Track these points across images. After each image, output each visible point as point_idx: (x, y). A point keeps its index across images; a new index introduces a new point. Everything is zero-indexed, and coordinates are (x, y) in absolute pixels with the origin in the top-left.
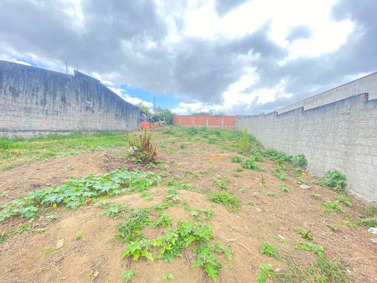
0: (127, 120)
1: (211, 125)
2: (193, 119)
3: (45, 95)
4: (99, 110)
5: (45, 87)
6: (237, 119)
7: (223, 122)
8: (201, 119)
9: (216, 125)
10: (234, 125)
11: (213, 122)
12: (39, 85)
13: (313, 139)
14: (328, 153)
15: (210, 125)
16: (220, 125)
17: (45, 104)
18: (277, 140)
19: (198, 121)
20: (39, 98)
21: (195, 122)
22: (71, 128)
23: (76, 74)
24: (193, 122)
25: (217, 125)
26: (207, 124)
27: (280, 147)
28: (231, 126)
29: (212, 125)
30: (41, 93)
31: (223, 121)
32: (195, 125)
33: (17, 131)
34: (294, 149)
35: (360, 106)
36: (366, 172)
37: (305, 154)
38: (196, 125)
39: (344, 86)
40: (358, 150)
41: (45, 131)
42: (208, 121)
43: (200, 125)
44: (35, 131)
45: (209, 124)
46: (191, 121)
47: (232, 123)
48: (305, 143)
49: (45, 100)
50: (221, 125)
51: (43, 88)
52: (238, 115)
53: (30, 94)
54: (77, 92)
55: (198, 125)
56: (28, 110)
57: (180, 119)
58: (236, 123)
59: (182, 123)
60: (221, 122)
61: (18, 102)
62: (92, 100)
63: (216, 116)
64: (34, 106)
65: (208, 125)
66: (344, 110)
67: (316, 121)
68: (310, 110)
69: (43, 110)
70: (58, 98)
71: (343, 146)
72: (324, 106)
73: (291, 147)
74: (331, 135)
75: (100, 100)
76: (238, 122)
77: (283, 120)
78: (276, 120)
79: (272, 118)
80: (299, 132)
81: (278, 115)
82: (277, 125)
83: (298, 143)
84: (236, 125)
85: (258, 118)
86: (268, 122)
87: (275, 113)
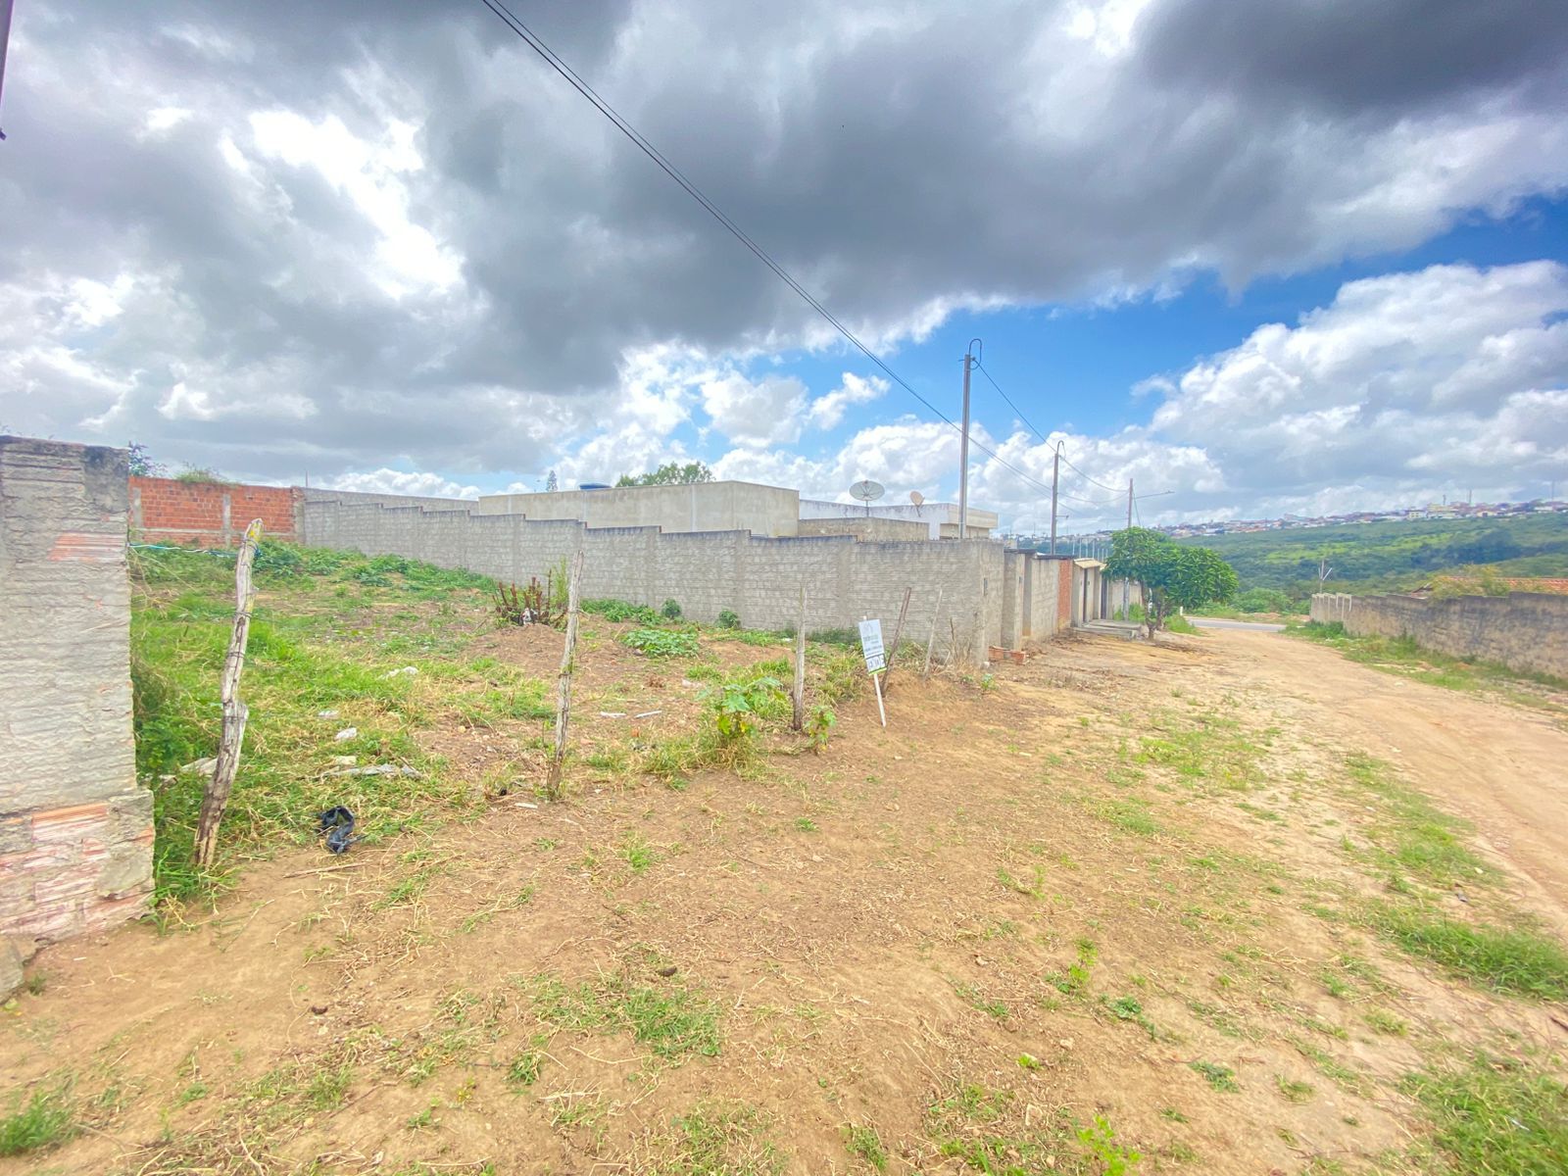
1: (160, 526)
6: (296, 504)
7: (227, 513)
9: (193, 527)
10: (287, 527)
13: (688, 576)
14: (713, 592)
15: (153, 525)
16: (216, 524)
25: (200, 527)
26: (137, 517)
28: (272, 530)
29: (166, 526)
31: (227, 509)
34: (650, 593)
35: (746, 542)
36: (756, 605)
37: (675, 598)
40: (747, 585)
42: (136, 503)
45: (149, 522)
47: (277, 520)
48: (674, 582)
50: (218, 528)
52: (299, 489)
58: (297, 519)
60: (221, 511)
63: (188, 484)
65: (145, 525)
66: (729, 543)
67: (690, 551)
68: (679, 534)
71: (731, 583)
72: (702, 533)
73: (641, 590)
74: (714, 570)
76: (302, 514)
77: (612, 542)
78: (584, 538)
79: (568, 532)
80: (658, 566)
81: (590, 530)
82: (590, 550)
83: (657, 582)
84: (297, 526)
85: (493, 523)
86: (552, 540)
87: (578, 524)
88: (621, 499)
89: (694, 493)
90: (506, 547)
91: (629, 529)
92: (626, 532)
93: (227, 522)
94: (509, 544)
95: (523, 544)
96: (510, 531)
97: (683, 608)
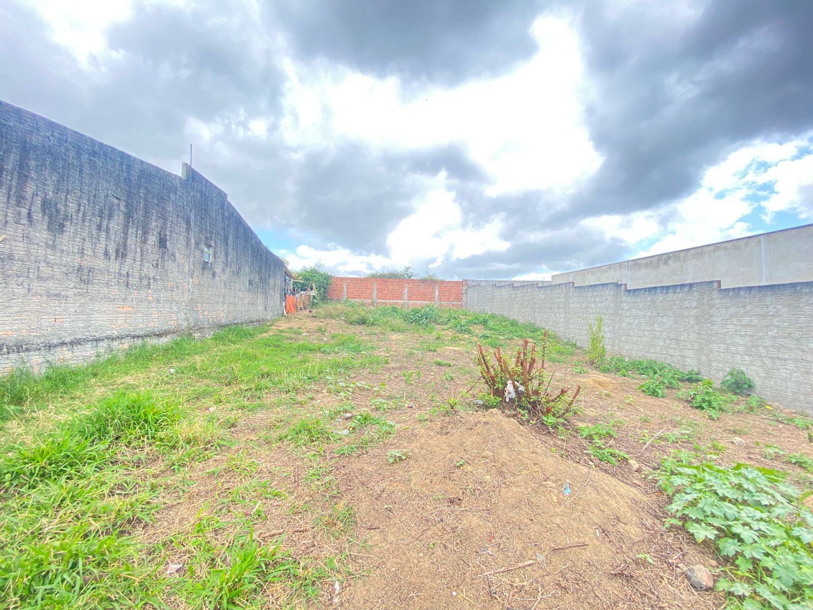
0: (265, 293)
1: (413, 300)
2: (375, 286)
3: (126, 227)
4: (223, 270)
5: (126, 206)
6: (464, 288)
7: (437, 294)
8: (392, 287)
9: (424, 300)
10: (460, 300)
11: (417, 293)
12: (116, 201)
13: (767, 342)
15: (411, 300)
17: (124, 256)
18: (635, 339)
19: (385, 292)
20: (113, 237)
21: (380, 294)
22: (171, 324)
23: (187, 175)
24: (375, 291)
25: (427, 300)
26: (406, 296)
27: (648, 352)
28: (454, 301)
29: (415, 300)
30: (116, 224)
31: (437, 291)
32: (379, 299)
33: (56, 346)
34: (704, 358)
37: (743, 369)
38: (381, 299)
39: (732, 243)
41: (120, 338)
42: (406, 290)
43: (390, 300)
44: (97, 340)
45: (410, 298)
46: (369, 292)
47: (456, 296)
48: (741, 349)
49: (125, 245)
50: (433, 300)
51: (122, 208)
52: (466, 281)
53: (94, 227)
54: (188, 222)
55: (386, 299)
56: (84, 276)
57: (345, 287)
58: (464, 295)
59: (350, 295)
60: (435, 293)
61: (62, 251)
62: (213, 244)
63: (423, 281)
64: (100, 263)
65: (408, 300)
67: (772, 310)
69: (120, 274)
70: (153, 239)
73: (690, 353)
75: (227, 245)
76: (466, 293)
77: (653, 302)
78: (624, 299)
79: (609, 294)
80: (715, 327)
81: (630, 291)
82: (629, 309)
83: (715, 347)
84: (464, 299)
85: (551, 291)
86: (595, 302)
87: (618, 286)
88: (666, 263)
89: (763, 245)
90: (560, 308)
91: (675, 287)
92: (671, 291)
93: (437, 298)
94: (561, 306)
95: (571, 305)
96: (562, 296)
97: (757, 382)
